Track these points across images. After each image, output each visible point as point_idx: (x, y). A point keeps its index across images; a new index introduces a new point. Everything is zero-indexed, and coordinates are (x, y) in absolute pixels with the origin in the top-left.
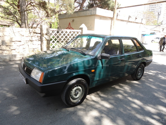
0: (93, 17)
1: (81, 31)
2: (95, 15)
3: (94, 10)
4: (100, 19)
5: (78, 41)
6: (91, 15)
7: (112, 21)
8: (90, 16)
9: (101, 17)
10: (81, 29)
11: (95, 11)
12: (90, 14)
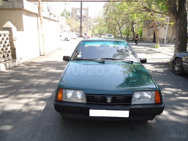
0: (18, 11)
1: (9, 33)
2: (21, 9)
3: (18, 2)
4: (27, 16)
5: (7, 47)
6: (14, 9)
7: (37, 18)
8: (11, 9)
9: (27, 12)
10: (9, 29)
11: (21, 3)
12: (11, 8)
